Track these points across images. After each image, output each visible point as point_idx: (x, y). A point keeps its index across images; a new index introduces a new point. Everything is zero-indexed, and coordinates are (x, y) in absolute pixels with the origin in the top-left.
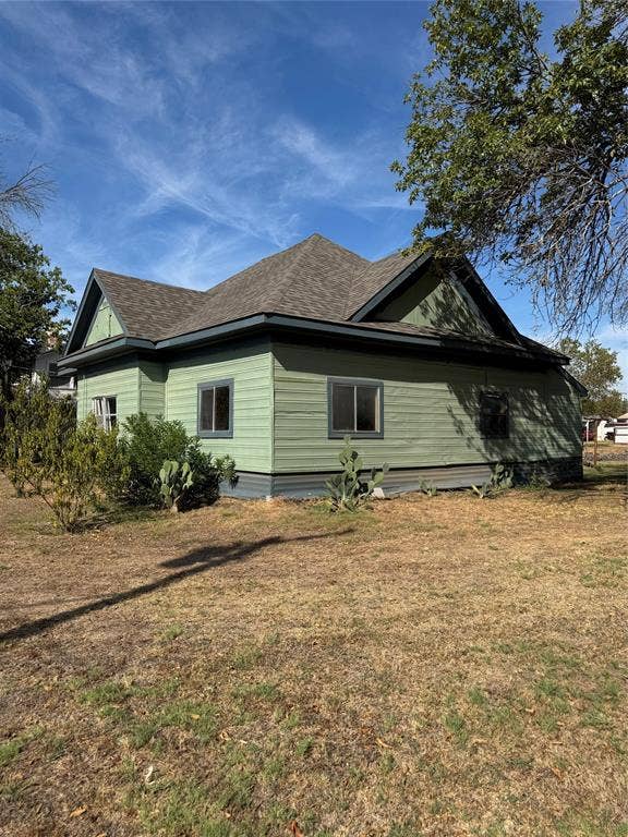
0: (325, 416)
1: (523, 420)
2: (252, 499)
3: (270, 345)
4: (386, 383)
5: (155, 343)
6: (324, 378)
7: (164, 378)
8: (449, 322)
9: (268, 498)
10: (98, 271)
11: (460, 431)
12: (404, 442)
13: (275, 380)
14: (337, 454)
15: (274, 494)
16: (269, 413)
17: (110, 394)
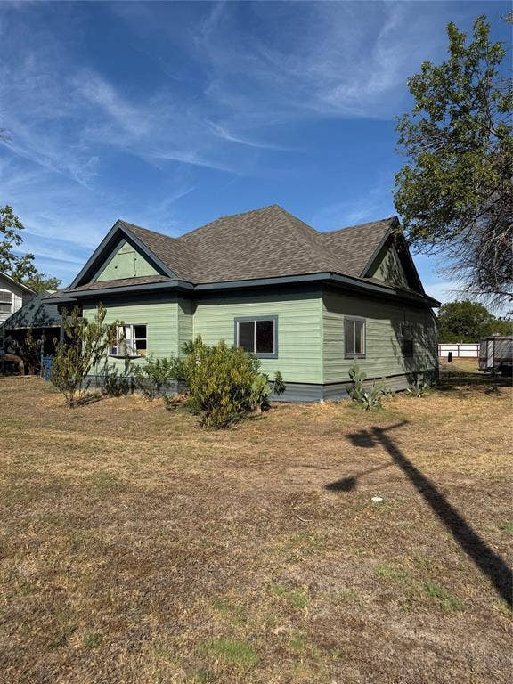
0: (342, 343)
1: (418, 344)
2: (306, 402)
3: (321, 293)
4: (368, 320)
5: (195, 285)
6: (341, 317)
7: (193, 312)
8: (391, 279)
9: (322, 401)
10: (123, 223)
11: (395, 353)
12: (373, 360)
13: (325, 318)
14: (347, 369)
15: (325, 398)
16: (320, 341)
17: (139, 322)
